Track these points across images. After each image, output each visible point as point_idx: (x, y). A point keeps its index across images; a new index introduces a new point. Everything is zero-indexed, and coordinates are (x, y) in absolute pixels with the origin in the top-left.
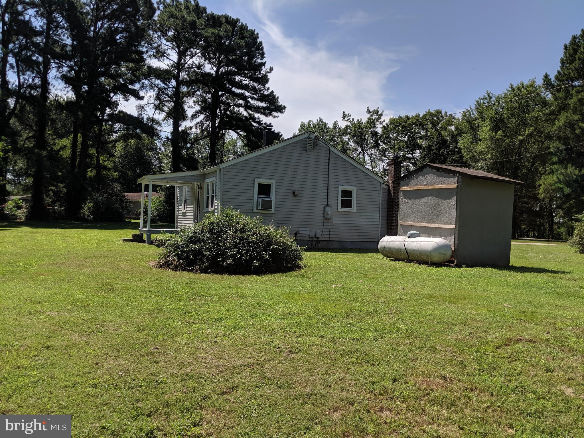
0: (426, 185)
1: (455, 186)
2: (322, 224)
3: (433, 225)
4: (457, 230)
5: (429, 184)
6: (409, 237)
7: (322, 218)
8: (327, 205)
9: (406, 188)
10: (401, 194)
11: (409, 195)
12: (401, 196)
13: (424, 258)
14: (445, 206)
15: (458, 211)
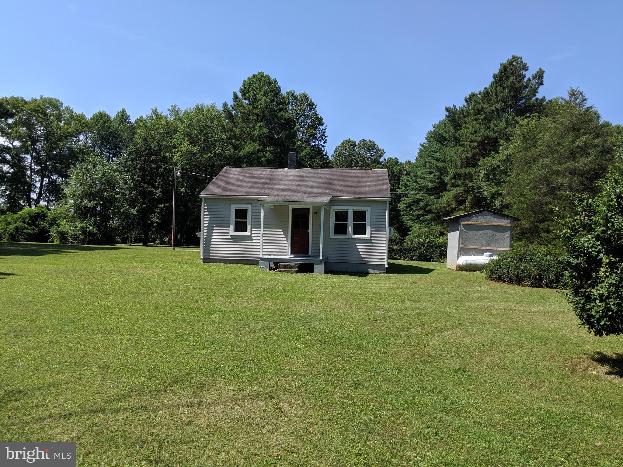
0: (484, 222)
1: (509, 225)
5: (488, 222)
6: (489, 256)
10: (461, 226)
11: (469, 228)
14: (500, 237)
15: (511, 240)
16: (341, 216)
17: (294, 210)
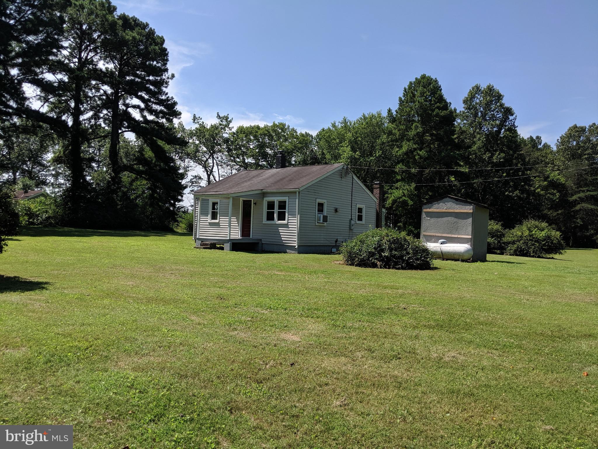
0: (446, 209)
1: (471, 211)
2: (348, 233)
3: (453, 236)
4: (473, 239)
5: (450, 209)
6: (441, 244)
7: (348, 229)
8: (351, 219)
9: (428, 210)
10: (424, 214)
11: (431, 215)
12: (424, 215)
13: (456, 257)
14: (462, 224)
15: (473, 227)
16: (271, 205)
17: (244, 201)
